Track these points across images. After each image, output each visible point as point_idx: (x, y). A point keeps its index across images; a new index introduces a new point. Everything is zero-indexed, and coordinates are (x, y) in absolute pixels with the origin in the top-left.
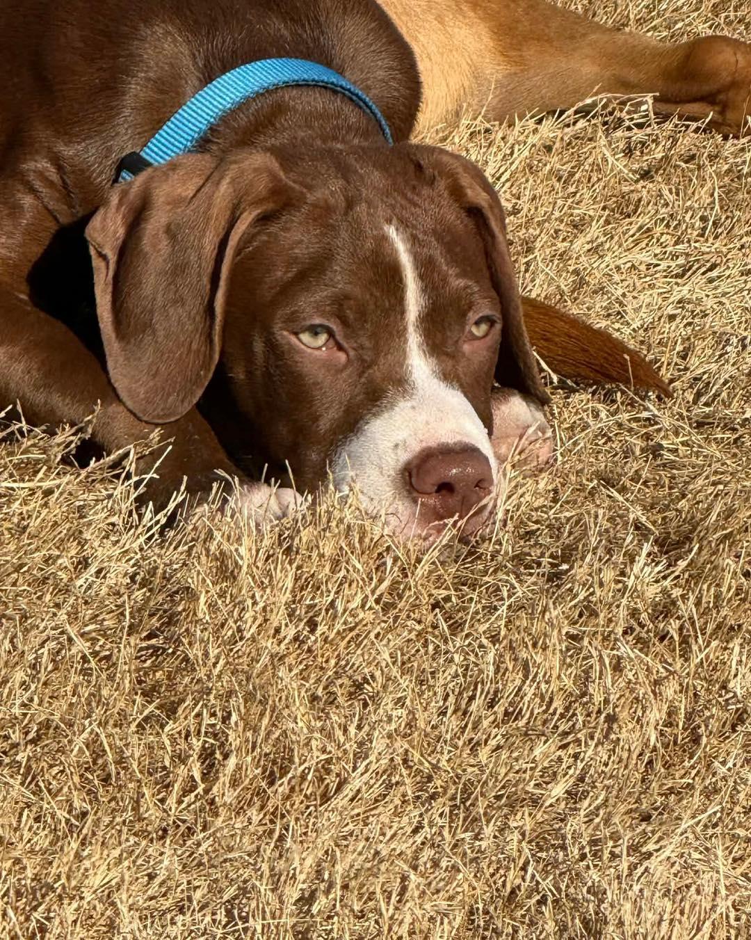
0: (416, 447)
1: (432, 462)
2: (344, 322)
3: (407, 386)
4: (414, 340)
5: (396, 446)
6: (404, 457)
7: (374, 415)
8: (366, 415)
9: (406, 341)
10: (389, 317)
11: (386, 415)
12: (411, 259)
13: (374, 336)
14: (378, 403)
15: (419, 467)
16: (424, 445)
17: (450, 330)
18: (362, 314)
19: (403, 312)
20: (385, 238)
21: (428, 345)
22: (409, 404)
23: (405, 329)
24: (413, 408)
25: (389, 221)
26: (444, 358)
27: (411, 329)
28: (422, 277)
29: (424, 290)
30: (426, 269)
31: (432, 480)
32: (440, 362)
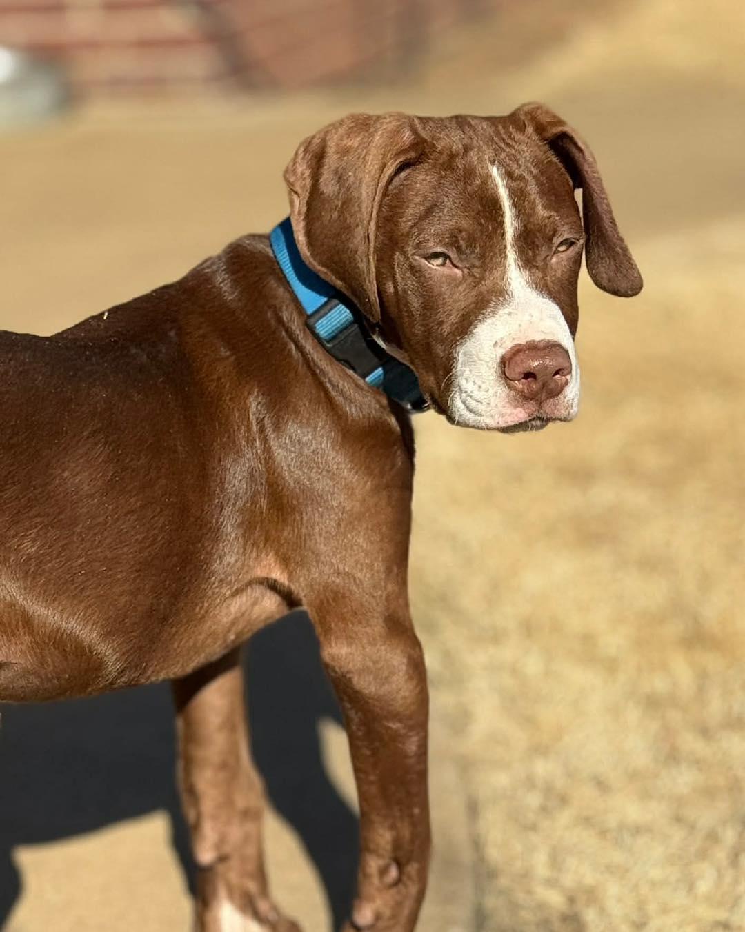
0: (509, 345)
1: (521, 356)
2: (459, 249)
3: (507, 296)
4: (511, 255)
5: (496, 343)
6: (500, 352)
7: (480, 321)
8: (474, 321)
9: (506, 257)
10: (492, 239)
11: (489, 321)
12: (507, 193)
13: (482, 257)
14: (484, 311)
15: (511, 359)
16: (516, 342)
17: (538, 250)
18: (471, 241)
19: (503, 234)
20: (489, 176)
21: (522, 260)
22: (506, 311)
23: (505, 247)
24: (510, 314)
25: (493, 162)
26: (534, 270)
27: (509, 247)
28: (515, 205)
29: (517, 216)
30: (519, 197)
31: (519, 370)
32: (531, 274)
